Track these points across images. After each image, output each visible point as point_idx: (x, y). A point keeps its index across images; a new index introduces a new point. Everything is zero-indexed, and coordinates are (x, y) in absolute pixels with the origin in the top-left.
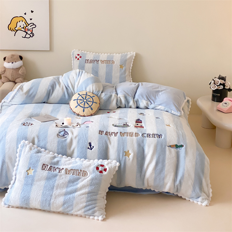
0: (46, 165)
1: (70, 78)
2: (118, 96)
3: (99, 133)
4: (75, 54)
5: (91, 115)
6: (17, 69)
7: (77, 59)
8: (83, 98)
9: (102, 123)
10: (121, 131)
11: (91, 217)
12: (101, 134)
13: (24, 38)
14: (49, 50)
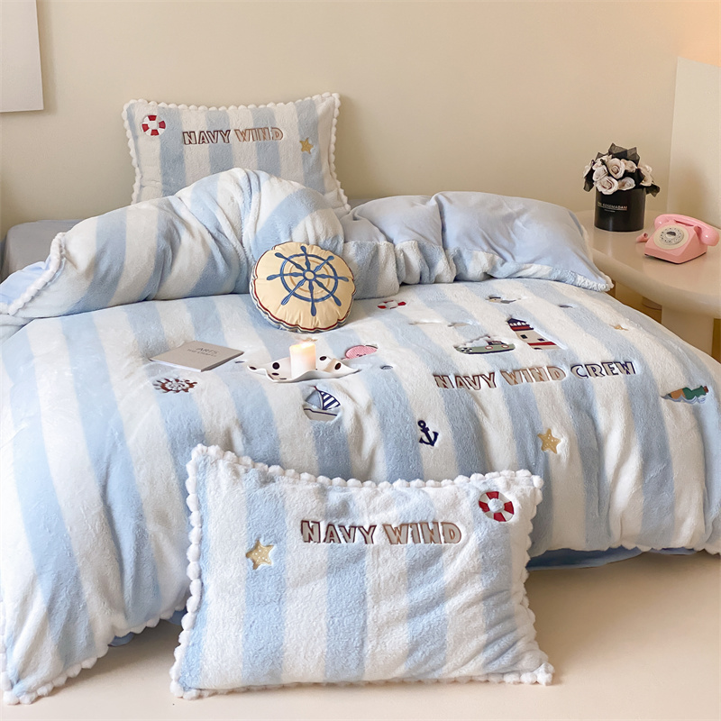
0: (311, 524)
2: (398, 247)
3: (434, 383)
5: (339, 324)
7: (149, 131)
8: (298, 266)
10: (504, 368)
11: (509, 679)
12: (445, 387)
14: (42, 108)
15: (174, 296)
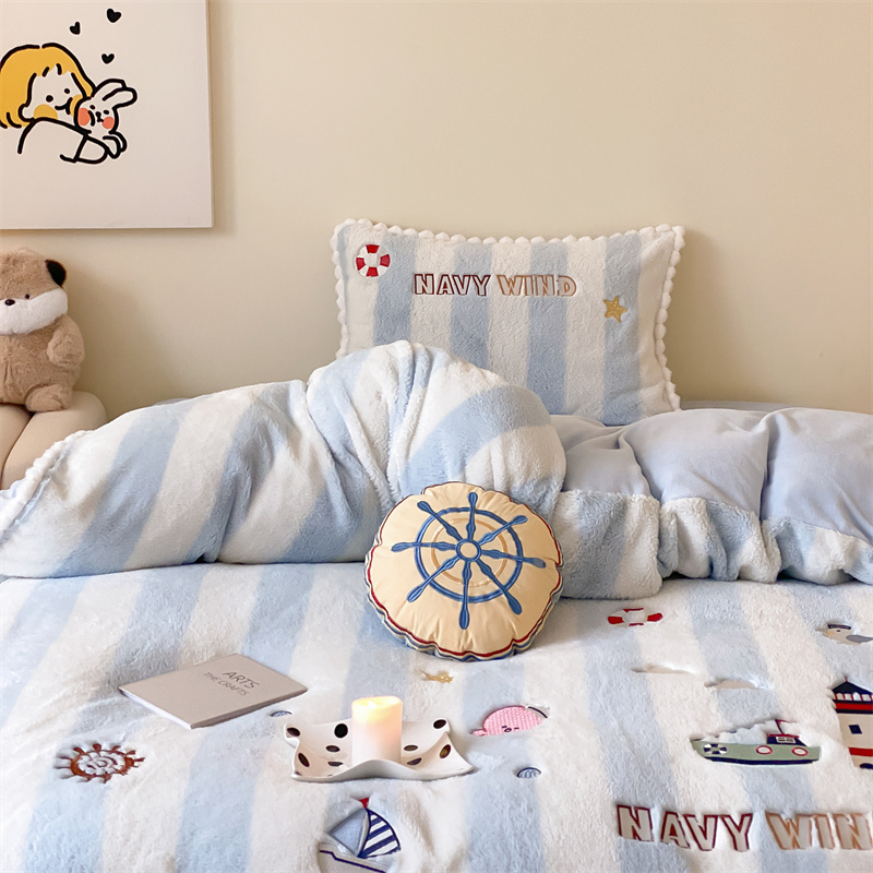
1: (357, 395)
2: (668, 506)
3: (615, 824)
4: (356, 247)
5: (515, 648)
6: (33, 333)
7: (365, 270)
8: (451, 531)
9: (614, 723)
10: (775, 806)
12: (635, 835)
13: (74, 161)
14: (209, 224)
15: (254, 557)
